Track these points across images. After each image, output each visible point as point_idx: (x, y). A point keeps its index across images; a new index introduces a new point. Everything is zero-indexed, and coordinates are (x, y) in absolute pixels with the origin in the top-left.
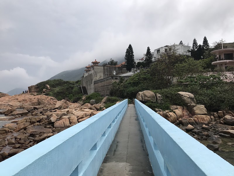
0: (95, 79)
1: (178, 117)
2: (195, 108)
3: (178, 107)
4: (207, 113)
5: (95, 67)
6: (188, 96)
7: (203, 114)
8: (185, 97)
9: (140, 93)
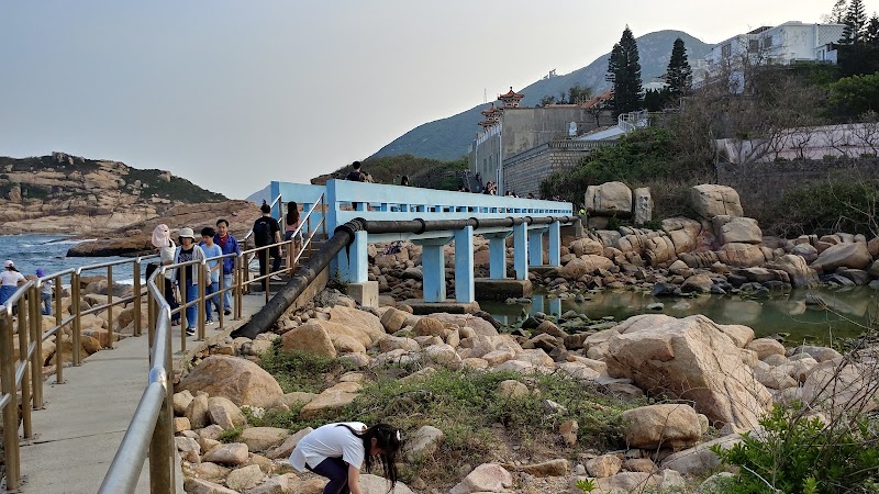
0: (506, 151)
1: (678, 248)
2: (725, 228)
3: (688, 223)
4: (759, 239)
5: (507, 112)
6: (719, 196)
7: (744, 242)
8: (706, 199)
9: (592, 189)
